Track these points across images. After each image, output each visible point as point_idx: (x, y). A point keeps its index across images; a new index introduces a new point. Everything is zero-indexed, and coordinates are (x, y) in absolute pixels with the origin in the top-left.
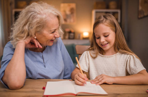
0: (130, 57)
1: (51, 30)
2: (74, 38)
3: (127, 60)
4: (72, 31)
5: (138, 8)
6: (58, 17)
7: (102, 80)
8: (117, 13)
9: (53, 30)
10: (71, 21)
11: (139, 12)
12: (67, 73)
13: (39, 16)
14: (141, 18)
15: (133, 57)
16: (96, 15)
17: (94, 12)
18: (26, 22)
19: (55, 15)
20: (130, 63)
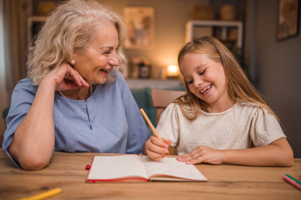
0: (258, 111)
2: (149, 77)
3: (251, 119)
4: (147, 62)
5: (278, 19)
7: (201, 156)
8: (236, 28)
10: (143, 43)
11: (279, 28)
12: (132, 143)
14: (283, 39)
15: (264, 113)
16: (194, 32)
17: (189, 26)
20: (257, 124)
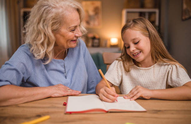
0: (172, 67)
1: (70, 26)
2: (99, 46)
3: (168, 71)
4: (97, 36)
5: (182, 6)
6: (78, 10)
7: (138, 93)
8: (155, 13)
9: (73, 27)
10: (95, 24)
11: (183, 12)
12: (91, 87)
13: (54, 10)
14: (186, 19)
15: (176, 67)
16: (127, 16)
17: (124, 12)
18: (40, 19)
19: (74, 8)
20: (172, 74)
